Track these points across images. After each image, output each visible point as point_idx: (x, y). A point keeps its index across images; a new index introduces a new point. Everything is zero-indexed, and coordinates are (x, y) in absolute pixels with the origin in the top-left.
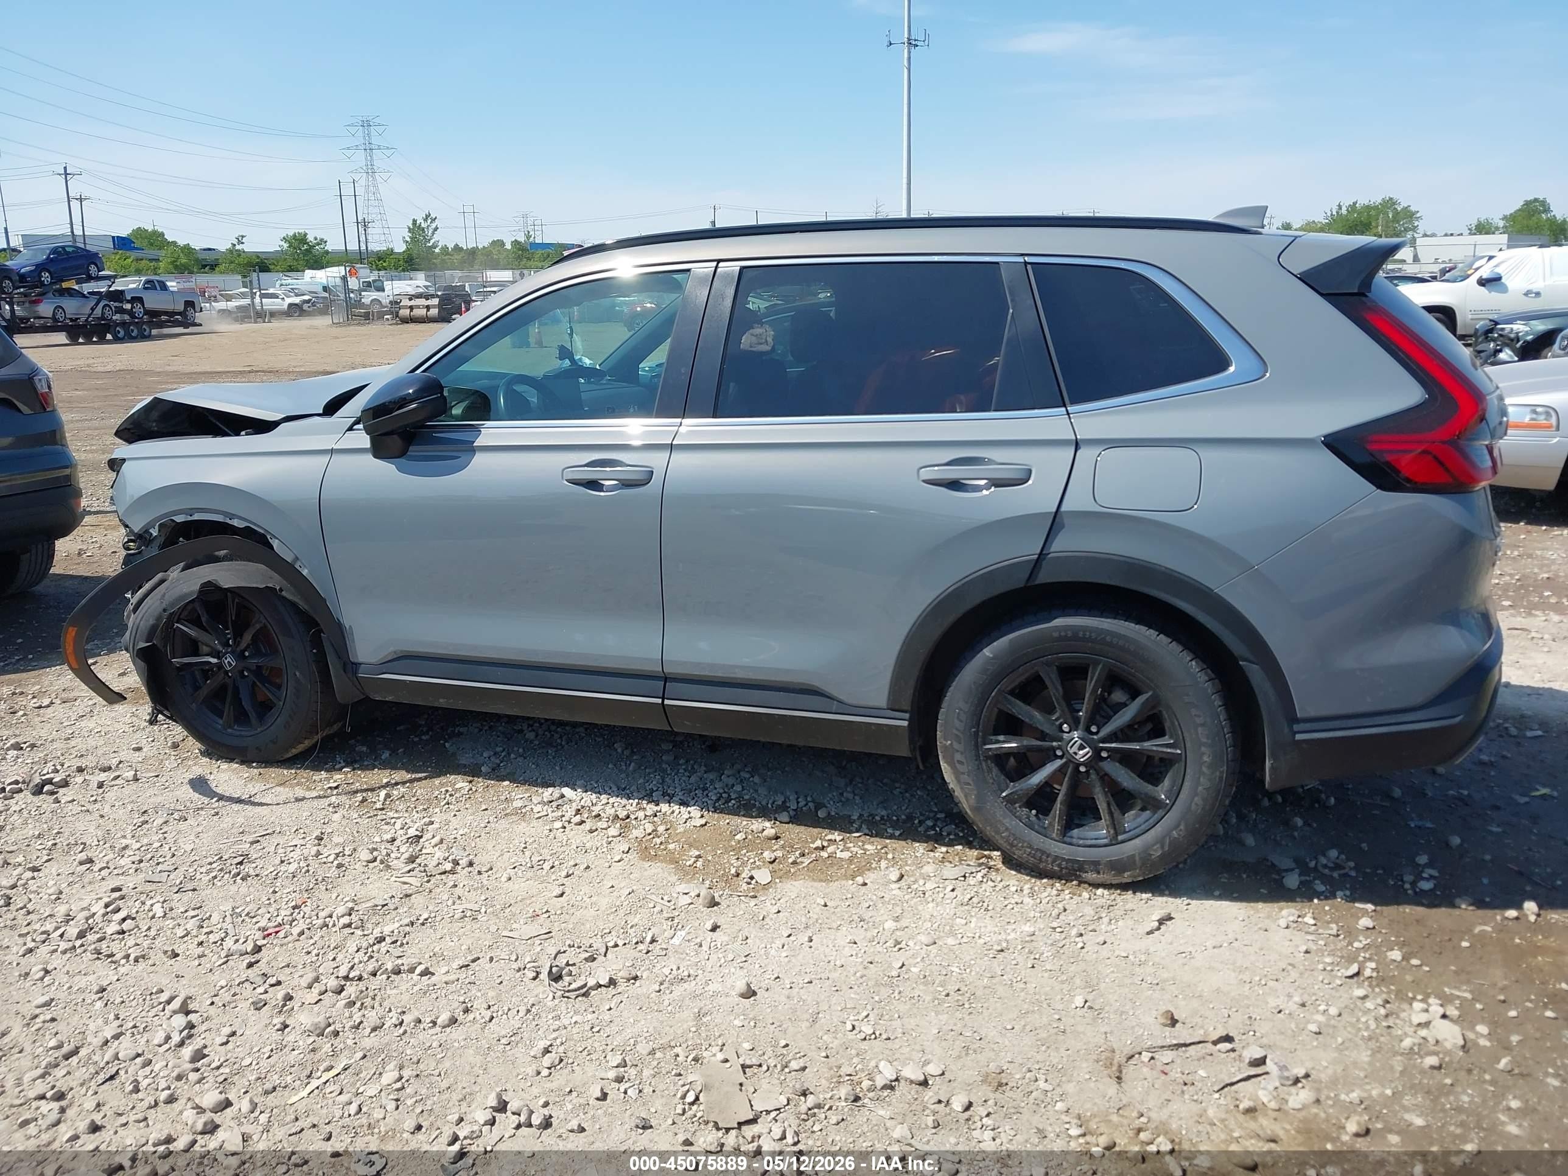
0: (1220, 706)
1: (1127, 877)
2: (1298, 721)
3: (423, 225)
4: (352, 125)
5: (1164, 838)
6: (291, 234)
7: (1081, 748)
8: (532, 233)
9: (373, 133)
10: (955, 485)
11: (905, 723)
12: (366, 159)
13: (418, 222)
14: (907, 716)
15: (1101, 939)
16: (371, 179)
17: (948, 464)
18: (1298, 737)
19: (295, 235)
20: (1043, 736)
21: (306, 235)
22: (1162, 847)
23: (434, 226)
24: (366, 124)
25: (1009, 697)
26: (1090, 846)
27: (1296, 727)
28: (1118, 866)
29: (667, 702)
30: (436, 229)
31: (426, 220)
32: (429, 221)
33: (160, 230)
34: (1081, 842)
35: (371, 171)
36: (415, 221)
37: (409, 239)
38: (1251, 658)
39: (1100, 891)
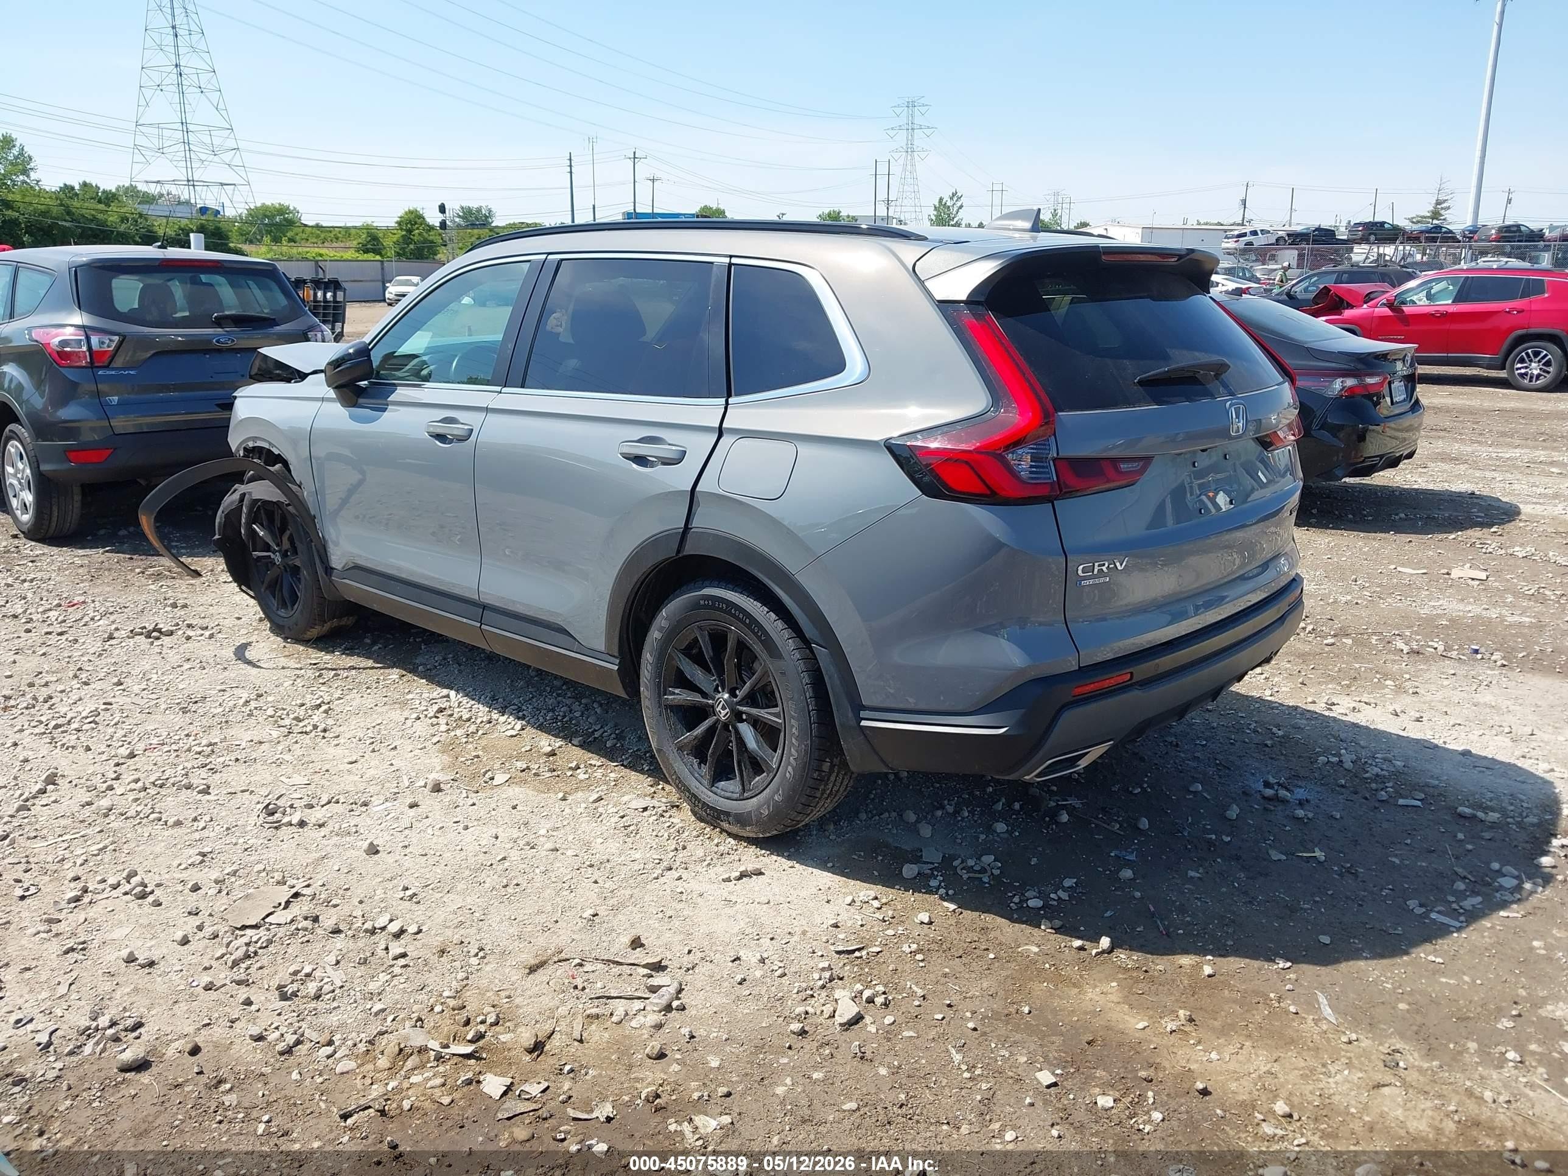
0: (807, 684)
1: (748, 832)
2: (865, 708)
3: (948, 204)
4: (899, 106)
5: (769, 799)
6: (827, 211)
7: (723, 708)
8: (1059, 211)
9: (917, 113)
10: (640, 460)
11: (616, 668)
12: (907, 138)
13: (944, 201)
14: (617, 661)
15: (677, 875)
16: (909, 158)
17: (639, 441)
18: (864, 723)
19: (829, 214)
20: (705, 695)
21: (839, 213)
22: (769, 810)
23: (959, 204)
24: (911, 105)
25: (680, 655)
26: (728, 798)
27: (863, 714)
28: (741, 820)
29: (483, 626)
30: (961, 207)
31: (951, 198)
32: (955, 198)
33: (722, 208)
34: (723, 793)
35: (910, 150)
36: (941, 199)
37: (934, 218)
38: (821, 642)
39: (730, 840)
